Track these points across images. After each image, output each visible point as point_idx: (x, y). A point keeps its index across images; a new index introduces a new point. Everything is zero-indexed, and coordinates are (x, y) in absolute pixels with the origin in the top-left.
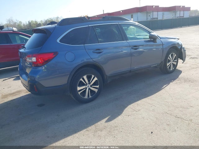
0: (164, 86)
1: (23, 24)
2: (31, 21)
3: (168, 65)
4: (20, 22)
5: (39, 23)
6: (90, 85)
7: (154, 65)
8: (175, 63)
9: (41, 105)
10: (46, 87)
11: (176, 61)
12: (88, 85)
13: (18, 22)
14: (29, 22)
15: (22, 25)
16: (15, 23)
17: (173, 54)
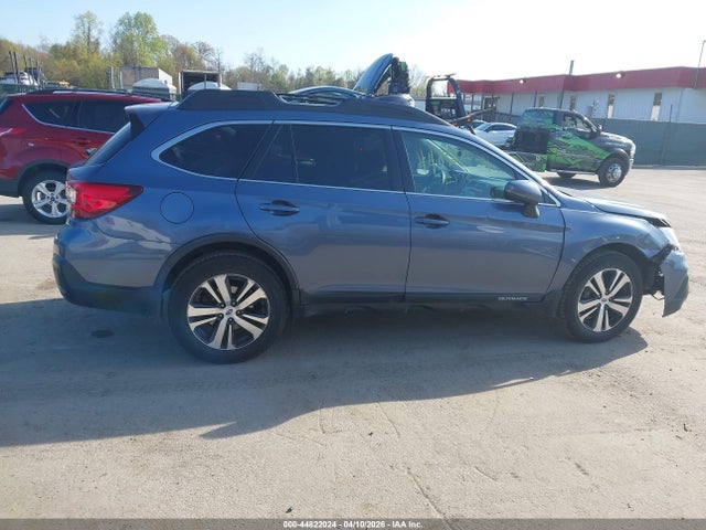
0: (512, 382)
1: (289, 73)
2: (315, 68)
3: (579, 311)
4: (284, 68)
5: (337, 78)
6: (235, 310)
7: (511, 295)
8: (624, 311)
9: (102, 334)
10: (90, 283)
11: (630, 300)
12: (228, 308)
13: (277, 68)
14: (308, 70)
15: (287, 77)
16: (268, 69)
17: (615, 273)
